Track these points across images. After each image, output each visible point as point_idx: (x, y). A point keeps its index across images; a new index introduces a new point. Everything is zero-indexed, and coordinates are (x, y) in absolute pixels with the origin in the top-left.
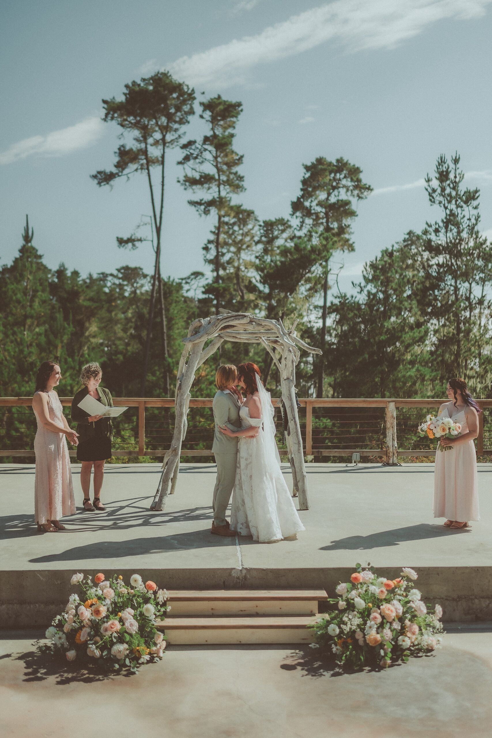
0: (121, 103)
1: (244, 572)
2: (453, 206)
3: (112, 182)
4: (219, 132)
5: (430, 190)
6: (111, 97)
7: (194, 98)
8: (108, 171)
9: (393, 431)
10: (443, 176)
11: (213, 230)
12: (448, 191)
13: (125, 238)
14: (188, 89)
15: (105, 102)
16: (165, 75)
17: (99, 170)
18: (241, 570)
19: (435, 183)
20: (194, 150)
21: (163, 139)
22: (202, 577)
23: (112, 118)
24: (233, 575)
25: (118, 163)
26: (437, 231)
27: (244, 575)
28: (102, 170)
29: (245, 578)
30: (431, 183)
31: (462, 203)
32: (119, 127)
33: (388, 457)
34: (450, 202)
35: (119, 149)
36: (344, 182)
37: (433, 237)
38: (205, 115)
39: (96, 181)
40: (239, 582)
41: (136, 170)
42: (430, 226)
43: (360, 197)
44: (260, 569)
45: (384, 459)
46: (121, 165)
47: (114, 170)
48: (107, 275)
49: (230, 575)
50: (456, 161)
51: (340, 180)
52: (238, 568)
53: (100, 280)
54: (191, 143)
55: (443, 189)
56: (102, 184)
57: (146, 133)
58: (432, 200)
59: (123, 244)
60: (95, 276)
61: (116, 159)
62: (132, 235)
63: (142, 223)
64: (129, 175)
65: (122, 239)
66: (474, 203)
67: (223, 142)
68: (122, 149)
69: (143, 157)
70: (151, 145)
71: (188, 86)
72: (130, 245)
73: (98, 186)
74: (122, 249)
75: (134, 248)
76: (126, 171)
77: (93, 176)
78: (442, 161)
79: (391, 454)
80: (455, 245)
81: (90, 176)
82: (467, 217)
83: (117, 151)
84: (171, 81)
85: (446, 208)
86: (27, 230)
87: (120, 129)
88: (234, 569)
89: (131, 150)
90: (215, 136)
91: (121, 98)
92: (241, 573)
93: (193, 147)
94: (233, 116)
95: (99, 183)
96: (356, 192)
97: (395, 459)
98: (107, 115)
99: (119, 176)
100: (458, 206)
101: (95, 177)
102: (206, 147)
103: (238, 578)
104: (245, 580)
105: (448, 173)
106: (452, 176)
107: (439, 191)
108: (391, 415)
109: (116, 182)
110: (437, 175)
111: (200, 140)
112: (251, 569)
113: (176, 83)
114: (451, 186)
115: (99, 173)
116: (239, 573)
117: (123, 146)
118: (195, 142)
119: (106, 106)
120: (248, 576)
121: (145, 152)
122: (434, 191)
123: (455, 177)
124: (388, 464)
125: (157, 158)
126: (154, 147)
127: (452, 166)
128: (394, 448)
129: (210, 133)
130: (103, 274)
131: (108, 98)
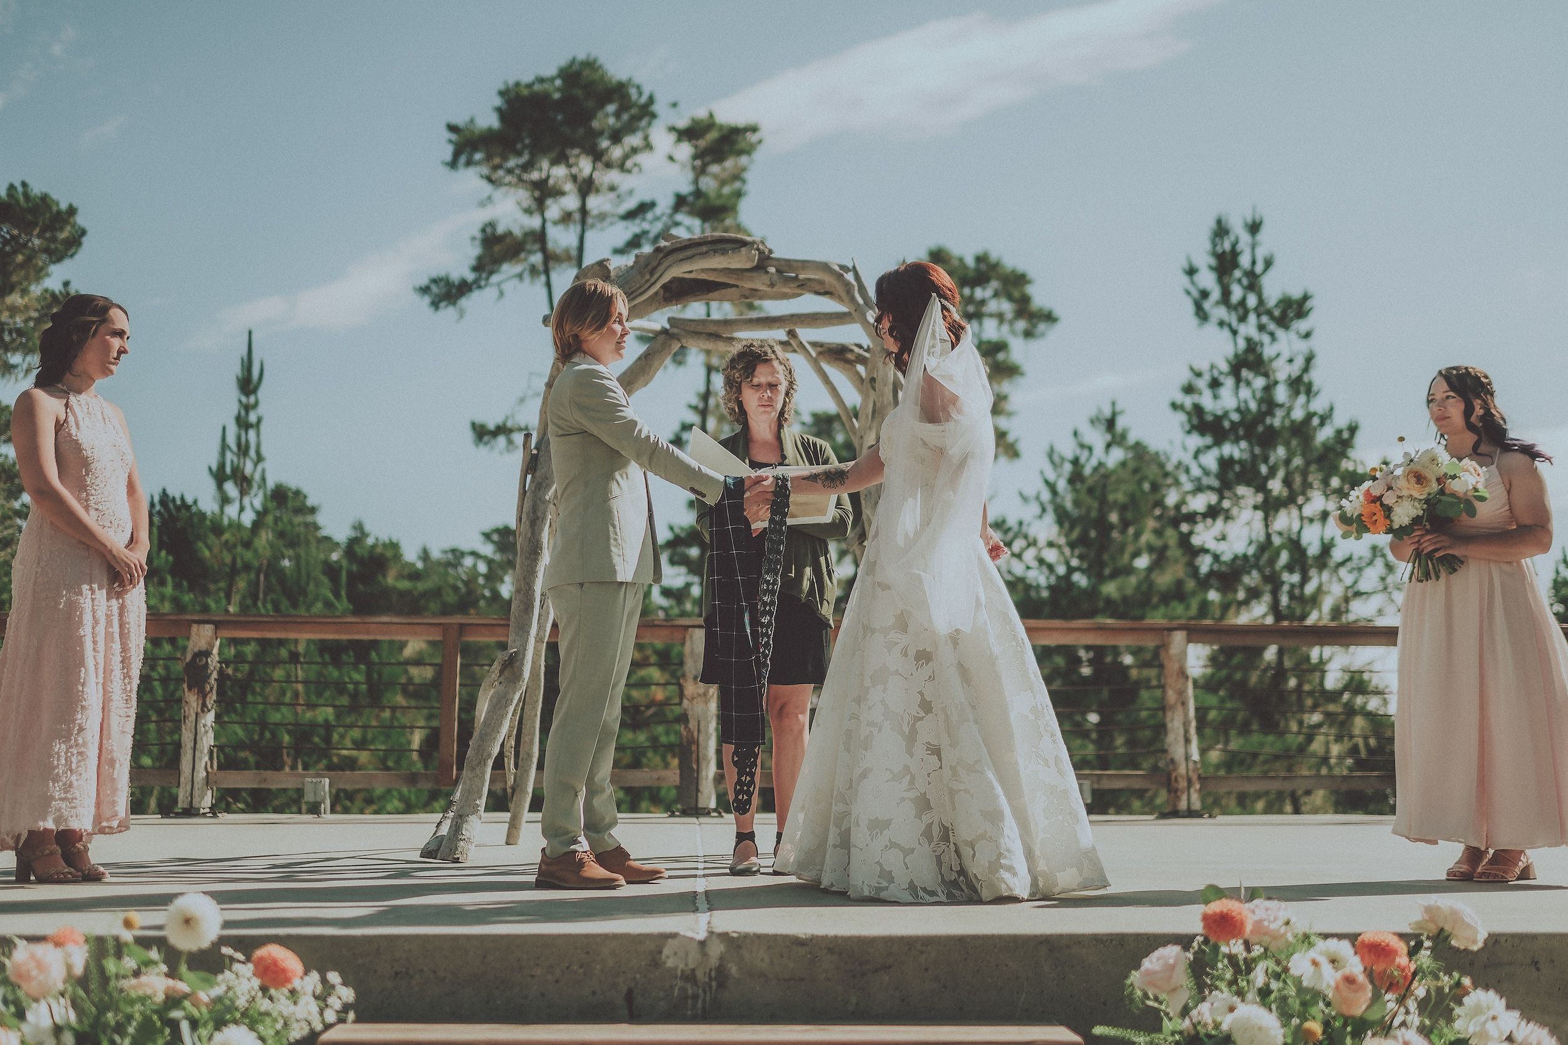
0: (490, 130)
1: (716, 949)
2: (1249, 329)
3: (464, 302)
4: (708, 184)
5: (1195, 294)
6: (467, 119)
7: (653, 116)
8: (455, 277)
9: (1186, 715)
10: (1225, 263)
11: (695, 401)
12: (1237, 293)
13: (491, 426)
14: (640, 94)
15: (452, 128)
16: (590, 65)
17: (434, 275)
18: (702, 944)
19: (1207, 280)
20: (651, 222)
21: (584, 211)
22: (538, 972)
23: (469, 163)
24: (670, 963)
25: (480, 259)
26: (1215, 384)
27: (714, 962)
28: (442, 274)
29: (720, 975)
30: (1196, 277)
31: (1272, 326)
32: (484, 184)
33: (1174, 792)
34: (1243, 319)
35: (483, 230)
36: (993, 306)
37: (1207, 401)
38: (676, 156)
39: (427, 300)
40: (695, 997)
41: (520, 276)
42: (1199, 375)
43: (1028, 334)
44: (785, 937)
45: (1162, 797)
46: (486, 265)
47: (470, 277)
48: (463, 554)
49: (655, 960)
50: (1254, 228)
51: (983, 302)
52: (690, 934)
53: (448, 564)
54: (643, 209)
55: (1226, 294)
56: (442, 304)
57: (543, 192)
58: (1202, 315)
59: (486, 438)
60: (436, 554)
61: (475, 251)
62: (507, 418)
63: (530, 393)
64: (504, 286)
65: (482, 426)
66: (1302, 325)
67: (718, 202)
68: (489, 230)
69: (537, 246)
70: (555, 223)
71: (638, 87)
72: (502, 440)
73: (432, 309)
74: (483, 450)
75: (511, 447)
76: (495, 279)
77: (421, 288)
78: (1221, 230)
79: (1183, 784)
80: (1261, 416)
81: (415, 289)
82: (1286, 355)
83: (479, 235)
84: (602, 77)
85: (1235, 333)
86: (247, 365)
87: (486, 188)
88: (674, 936)
89: (509, 234)
90: (698, 193)
91: (488, 120)
92: (704, 954)
93: (649, 216)
94: (741, 152)
95: (435, 305)
96: (1021, 325)
97: (1195, 797)
98: (456, 155)
99: (480, 287)
100: (1261, 328)
101: (425, 290)
102: (679, 217)
103: (690, 977)
104: (721, 985)
105: (1234, 254)
106: (1245, 261)
107: (1216, 294)
108: (1176, 666)
109: (471, 302)
110: (1213, 262)
111: (664, 204)
112: (745, 937)
113: (610, 81)
114: (1245, 281)
115: (435, 281)
116: (694, 956)
117: (492, 225)
118: (652, 205)
119: (454, 137)
120: (734, 970)
121: (540, 237)
122: (1205, 294)
123: (1254, 263)
124: (1175, 814)
125: (567, 251)
126: (560, 227)
127: (1245, 238)
128: (1191, 765)
129: (686, 188)
130: (453, 551)
131: (460, 120)
